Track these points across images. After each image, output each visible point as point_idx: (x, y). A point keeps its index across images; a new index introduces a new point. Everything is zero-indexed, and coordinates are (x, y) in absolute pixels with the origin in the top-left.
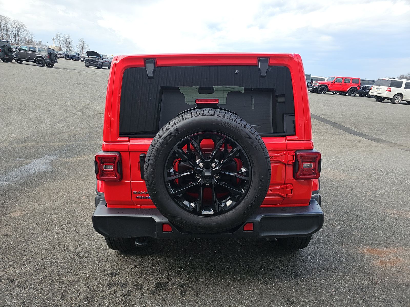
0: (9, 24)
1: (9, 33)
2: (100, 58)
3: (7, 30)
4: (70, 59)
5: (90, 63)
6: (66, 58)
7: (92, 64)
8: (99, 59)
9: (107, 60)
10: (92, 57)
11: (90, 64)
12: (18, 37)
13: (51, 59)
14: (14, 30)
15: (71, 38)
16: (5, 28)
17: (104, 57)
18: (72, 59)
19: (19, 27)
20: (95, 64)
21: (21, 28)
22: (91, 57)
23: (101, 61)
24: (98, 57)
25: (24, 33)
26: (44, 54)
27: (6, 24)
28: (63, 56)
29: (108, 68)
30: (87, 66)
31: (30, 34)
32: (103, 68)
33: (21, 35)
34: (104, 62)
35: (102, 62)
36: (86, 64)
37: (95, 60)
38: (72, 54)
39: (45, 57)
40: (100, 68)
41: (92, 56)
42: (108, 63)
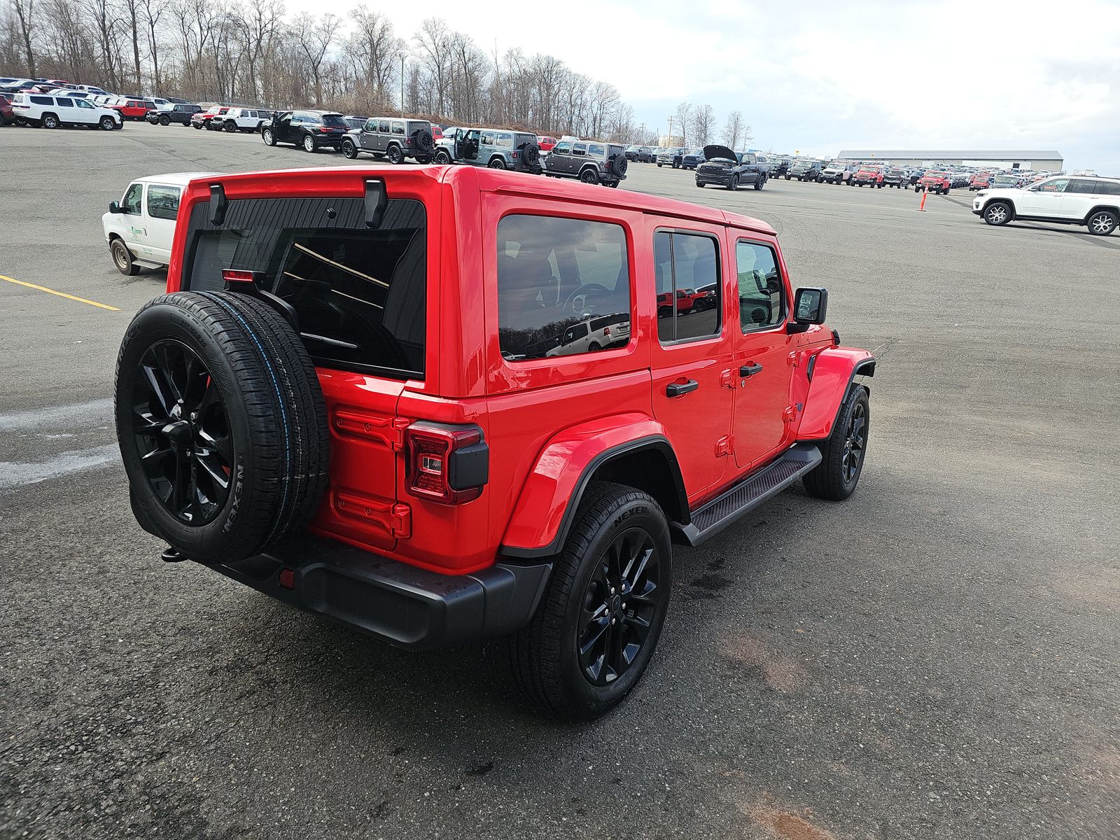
0: (587, 92)
1: (584, 113)
2: (734, 162)
3: (582, 106)
4: (685, 168)
5: (706, 175)
6: (676, 164)
7: (712, 178)
8: (731, 165)
9: (752, 166)
10: (715, 161)
11: (708, 178)
12: (601, 120)
13: (612, 170)
14: (596, 105)
15: (711, 114)
16: (579, 101)
17: (745, 159)
18: (688, 166)
19: (606, 96)
20: (719, 179)
21: (608, 99)
22: (713, 162)
23: (737, 169)
24: (729, 160)
25: (613, 110)
26: (601, 159)
27: (582, 92)
28: (671, 160)
29: (753, 187)
30: (700, 185)
31: (625, 113)
32: (738, 187)
33: (608, 116)
34: (744, 172)
35: (737, 173)
36: (699, 178)
37: (721, 168)
38: (692, 154)
39: (600, 167)
40: (729, 189)
41: (717, 159)
42: (756, 174)
